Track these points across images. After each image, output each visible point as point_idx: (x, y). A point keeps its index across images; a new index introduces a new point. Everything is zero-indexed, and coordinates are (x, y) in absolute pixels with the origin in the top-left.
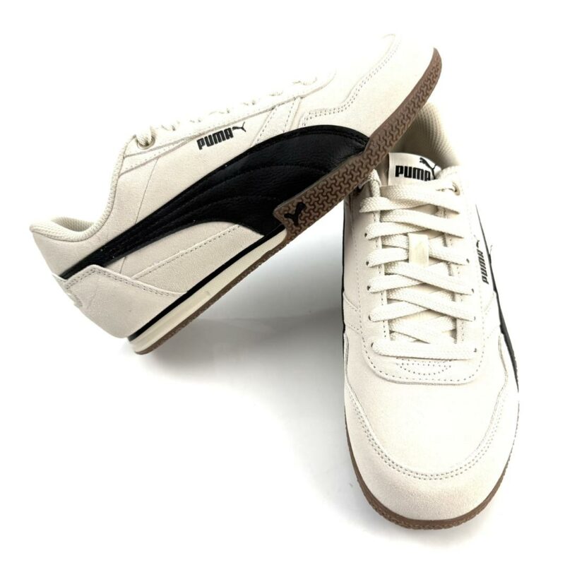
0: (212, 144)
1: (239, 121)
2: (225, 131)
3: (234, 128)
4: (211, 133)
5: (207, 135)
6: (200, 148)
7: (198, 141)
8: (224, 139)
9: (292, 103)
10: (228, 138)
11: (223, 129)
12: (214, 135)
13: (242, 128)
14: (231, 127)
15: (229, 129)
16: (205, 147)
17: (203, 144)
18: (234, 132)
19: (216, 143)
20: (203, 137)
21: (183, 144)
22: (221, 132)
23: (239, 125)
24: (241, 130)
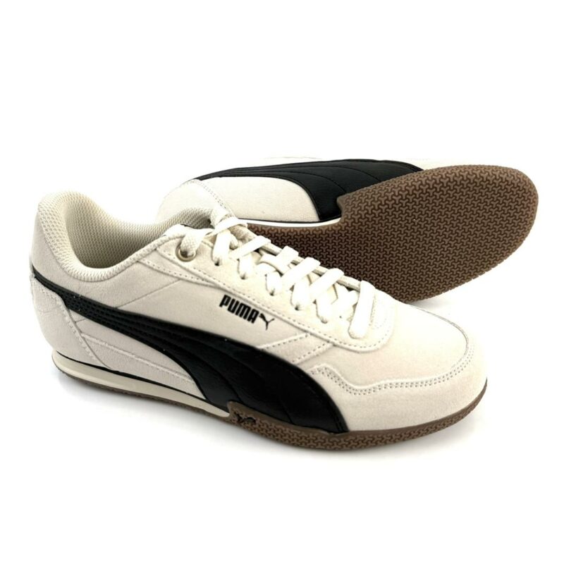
0: (233, 312)
1: (271, 314)
2: (254, 311)
3: (262, 317)
4: (241, 301)
5: (237, 299)
6: (221, 305)
7: (225, 297)
8: (245, 318)
9: (323, 342)
10: (249, 320)
11: (253, 307)
12: (242, 304)
13: (267, 323)
14: (261, 312)
15: (257, 313)
16: (225, 308)
17: (226, 304)
18: (259, 320)
19: (237, 314)
20: (232, 297)
21: (211, 286)
22: (249, 308)
23: (268, 318)
24: (264, 323)
